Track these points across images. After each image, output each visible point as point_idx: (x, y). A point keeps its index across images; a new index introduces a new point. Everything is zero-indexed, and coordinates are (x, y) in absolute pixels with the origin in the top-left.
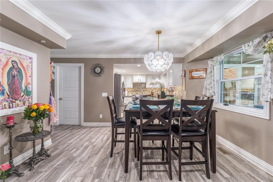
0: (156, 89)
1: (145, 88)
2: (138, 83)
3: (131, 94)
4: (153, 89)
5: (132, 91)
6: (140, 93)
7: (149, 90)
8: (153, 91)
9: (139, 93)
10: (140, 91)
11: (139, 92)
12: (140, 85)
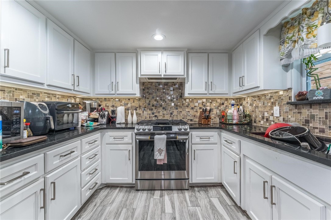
0: (213, 100)
1: (181, 97)
2: (159, 84)
3: (135, 115)
4: (204, 100)
5: (140, 106)
6: (165, 112)
7: (192, 105)
8: (204, 106)
9: (161, 113)
10: (164, 108)
11: (161, 109)
12: (164, 89)
